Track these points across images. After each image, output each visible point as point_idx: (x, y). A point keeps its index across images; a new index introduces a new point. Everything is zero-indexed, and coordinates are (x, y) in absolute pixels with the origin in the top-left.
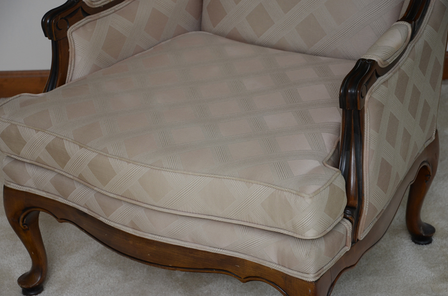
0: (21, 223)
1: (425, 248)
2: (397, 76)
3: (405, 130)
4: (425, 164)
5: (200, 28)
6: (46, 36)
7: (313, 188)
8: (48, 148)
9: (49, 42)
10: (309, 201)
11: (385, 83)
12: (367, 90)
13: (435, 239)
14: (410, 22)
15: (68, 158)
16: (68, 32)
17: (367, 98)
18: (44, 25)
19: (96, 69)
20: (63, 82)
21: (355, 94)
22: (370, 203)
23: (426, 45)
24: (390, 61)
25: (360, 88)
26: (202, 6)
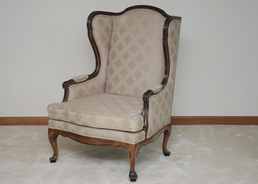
0: (52, 139)
1: (167, 157)
2: (158, 97)
3: (160, 113)
4: (167, 130)
5: (105, 93)
6: (63, 88)
7: (135, 118)
8: (63, 114)
9: (64, 90)
10: (134, 120)
11: (155, 97)
12: (150, 97)
13: (171, 155)
14: (162, 84)
15: (69, 115)
16: (69, 87)
17: (150, 99)
18: (63, 85)
19: (75, 99)
20: (66, 101)
21: (147, 97)
22: (150, 128)
23: (166, 93)
24: (156, 92)
25: (148, 95)
26: (106, 87)
